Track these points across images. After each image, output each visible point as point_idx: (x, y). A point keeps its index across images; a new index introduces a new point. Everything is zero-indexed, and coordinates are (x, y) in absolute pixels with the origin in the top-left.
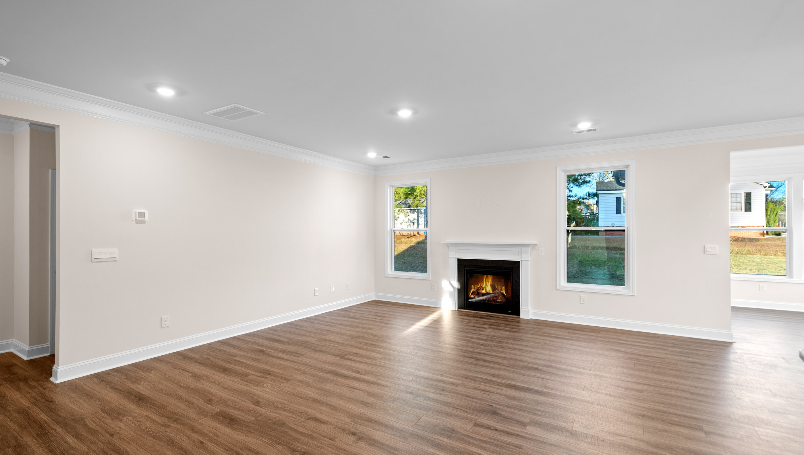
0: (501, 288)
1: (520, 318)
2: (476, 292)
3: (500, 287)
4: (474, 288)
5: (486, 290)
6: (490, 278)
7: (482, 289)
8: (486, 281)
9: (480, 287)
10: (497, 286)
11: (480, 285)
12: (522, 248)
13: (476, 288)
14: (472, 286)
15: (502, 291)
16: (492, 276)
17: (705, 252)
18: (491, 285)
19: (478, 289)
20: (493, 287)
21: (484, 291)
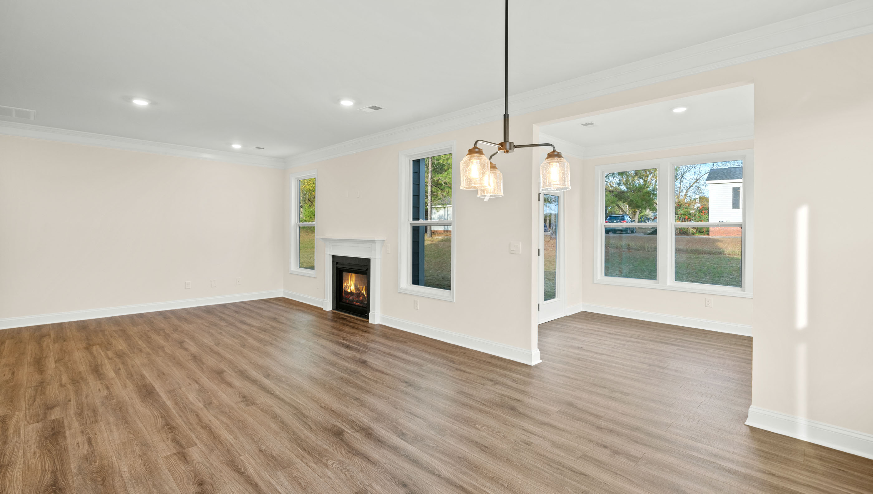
0: (362, 288)
1: (369, 322)
5: (350, 289)
6: (354, 275)
8: (350, 280)
9: (346, 286)
10: (358, 285)
11: (346, 284)
12: (370, 244)
15: (363, 292)
16: (355, 274)
17: (510, 251)
18: (354, 284)
19: (345, 288)
20: (355, 285)
21: (349, 291)
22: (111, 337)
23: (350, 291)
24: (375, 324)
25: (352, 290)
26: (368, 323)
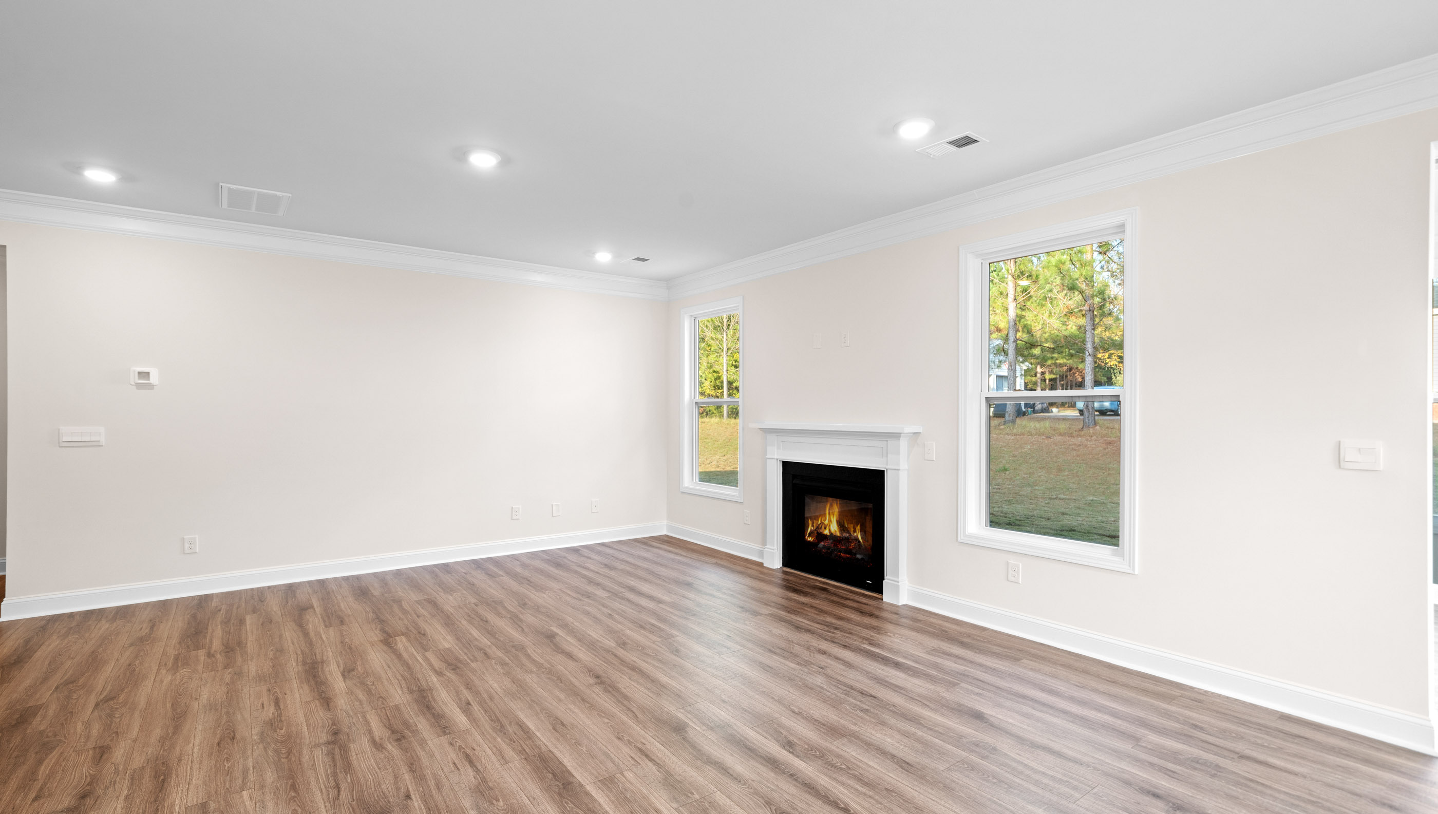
0: (854, 528)
1: (882, 599)
2: (816, 532)
3: (852, 525)
4: (813, 526)
5: (830, 530)
7: (823, 527)
8: (829, 514)
9: (820, 524)
10: (848, 524)
11: (821, 521)
12: (887, 441)
13: (815, 525)
14: (810, 521)
15: (855, 534)
17: (1339, 462)
18: (837, 521)
19: (818, 528)
20: (841, 525)
21: (826, 532)
22: (418, 616)
23: (828, 534)
24: (900, 605)
25: (833, 531)
26: (880, 601)
